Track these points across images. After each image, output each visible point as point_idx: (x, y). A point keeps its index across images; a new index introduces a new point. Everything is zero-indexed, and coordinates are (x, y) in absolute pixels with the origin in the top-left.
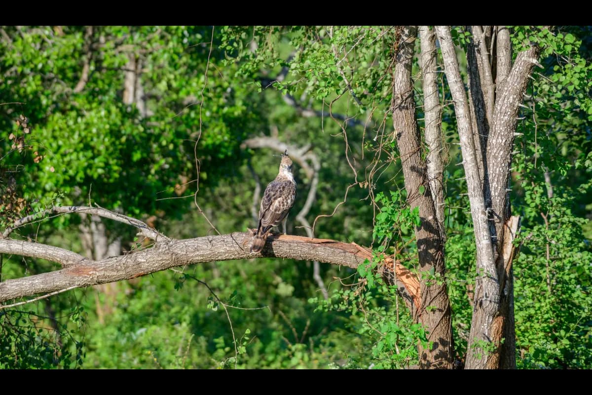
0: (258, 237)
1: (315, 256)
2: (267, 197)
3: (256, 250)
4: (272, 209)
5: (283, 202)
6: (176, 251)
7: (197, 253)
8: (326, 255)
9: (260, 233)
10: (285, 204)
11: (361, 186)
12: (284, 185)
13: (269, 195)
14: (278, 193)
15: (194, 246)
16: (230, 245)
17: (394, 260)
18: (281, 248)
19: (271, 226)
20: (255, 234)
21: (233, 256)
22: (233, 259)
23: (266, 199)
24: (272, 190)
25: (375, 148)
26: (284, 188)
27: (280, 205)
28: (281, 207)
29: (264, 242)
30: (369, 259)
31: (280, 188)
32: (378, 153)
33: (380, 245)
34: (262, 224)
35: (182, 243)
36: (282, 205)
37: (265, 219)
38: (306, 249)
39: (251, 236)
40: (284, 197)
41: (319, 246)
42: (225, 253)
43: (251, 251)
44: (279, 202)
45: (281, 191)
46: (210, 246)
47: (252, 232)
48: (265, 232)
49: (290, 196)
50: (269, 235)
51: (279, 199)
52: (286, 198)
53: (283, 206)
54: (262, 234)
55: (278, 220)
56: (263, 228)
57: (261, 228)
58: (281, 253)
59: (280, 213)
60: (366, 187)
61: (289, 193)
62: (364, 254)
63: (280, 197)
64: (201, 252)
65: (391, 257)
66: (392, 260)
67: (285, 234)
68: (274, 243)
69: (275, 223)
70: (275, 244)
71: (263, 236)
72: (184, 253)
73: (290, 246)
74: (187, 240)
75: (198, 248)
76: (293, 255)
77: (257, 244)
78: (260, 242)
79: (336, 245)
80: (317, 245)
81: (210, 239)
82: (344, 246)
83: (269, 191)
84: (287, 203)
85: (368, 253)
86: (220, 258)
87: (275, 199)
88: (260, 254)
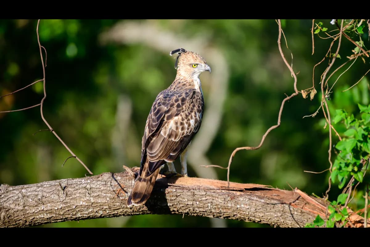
0: (140, 180)
1: (234, 211)
2: (156, 114)
3: (137, 201)
4: (164, 133)
5: (182, 124)
6: (5, 205)
7: (42, 207)
8: (253, 210)
9: (144, 174)
10: (186, 126)
11: (304, 95)
12: (184, 95)
13: (159, 111)
14: (175, 109)
15: (37, 195)
16: (95, 194)
17: (365, 218)
18: (179, 199)
19: (164, 162)
20: (136, 176)
21: (101, 212)
22: (101, 217)
23: (153, 117)
24: (164, 104)
25: (332, 34)
26: (183, 100)
27: (177, 128)
28: (180, 130)
29: (151, 187)
30: (322, 216)
31: (177, 101)
32: (336, 42)
33: (340, 191)
34: (148, 158)
35: (17, 192)
36: (180, 127)
37: (151, 149)
38: (219, 201)
39: (130, 179)
40: (184, 116)
41: (241, 196)
42: (88, 207)
43: (129, 202)
44: (176, 123)
45: (178, 106)
46: (63, 196)
47: (131, 173)
48: (154, 171)
49: (193, 114)
50: (159, 177)
51: (176, 118)
52: (187, 116)
53: (183, 129)
54: (148, 174)
55: (174, 152)
56: (151, 164)
57: (147, 165)
58: (179, 206)
59: (177, 140)
60: (312, 96)
61: (192, 109)
62: (314, 208)
63: (177, 115)
64: (49, 206)
65: (359, 214)
66: (361, 218)
67: (186, 176)
68: (168, 190)
69: (170, 158)
70: (170, 191)
71: (149, 177)
72: (21, 208)
73: (194, 195)
74: (25, 186)
75: (44, 199)
76: (198, 210)
77: (139, 190)
78: (143, 186)
79: (268, 194)
80: (238, 193)
81: (63, 185)
82: (282, 196)
83: (159, 104)
84: (189, 125)
85: (320, 206)
86: (79, 215)
87: (169, 118)
88: (145, 208)
